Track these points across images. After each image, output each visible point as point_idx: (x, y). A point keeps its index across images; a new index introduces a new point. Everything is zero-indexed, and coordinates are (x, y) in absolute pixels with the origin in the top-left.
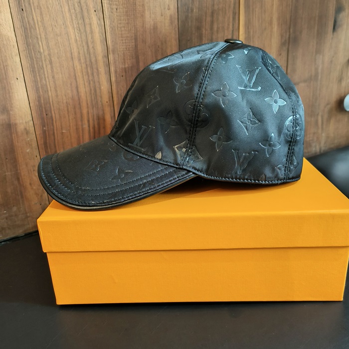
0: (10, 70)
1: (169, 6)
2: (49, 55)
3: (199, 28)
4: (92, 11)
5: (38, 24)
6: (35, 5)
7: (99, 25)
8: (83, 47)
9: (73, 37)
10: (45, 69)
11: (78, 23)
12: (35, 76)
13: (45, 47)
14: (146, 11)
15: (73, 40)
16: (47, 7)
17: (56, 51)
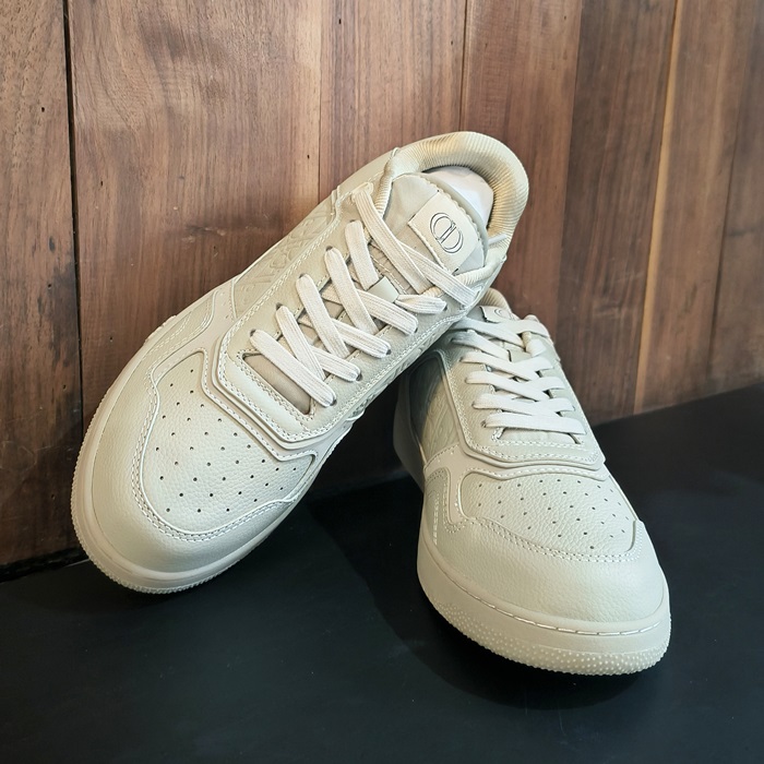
0: (301, 137)
1: (565, 53)
2: (367, 116)
3: (605, 102)
4: (448, 43)
5: (360, 56)
6: (361, 16)
7: (454, 70)
8: (423, 109)
9: (410, 86)
10: (356, 145)
11: (422, 63)
12: (336, 157)
13: (363, 101)
14: (531, 56)
15: (409, 94)
16: (380, 24)
17: (379, 111)
